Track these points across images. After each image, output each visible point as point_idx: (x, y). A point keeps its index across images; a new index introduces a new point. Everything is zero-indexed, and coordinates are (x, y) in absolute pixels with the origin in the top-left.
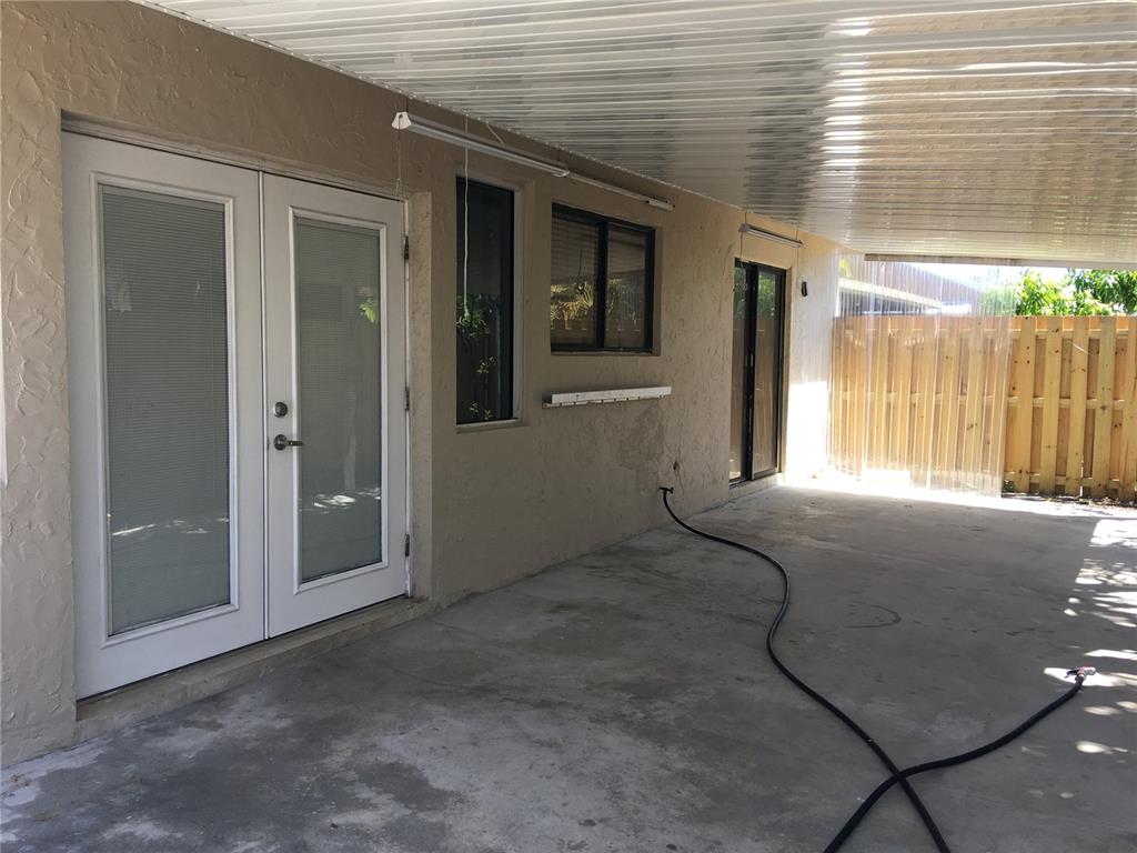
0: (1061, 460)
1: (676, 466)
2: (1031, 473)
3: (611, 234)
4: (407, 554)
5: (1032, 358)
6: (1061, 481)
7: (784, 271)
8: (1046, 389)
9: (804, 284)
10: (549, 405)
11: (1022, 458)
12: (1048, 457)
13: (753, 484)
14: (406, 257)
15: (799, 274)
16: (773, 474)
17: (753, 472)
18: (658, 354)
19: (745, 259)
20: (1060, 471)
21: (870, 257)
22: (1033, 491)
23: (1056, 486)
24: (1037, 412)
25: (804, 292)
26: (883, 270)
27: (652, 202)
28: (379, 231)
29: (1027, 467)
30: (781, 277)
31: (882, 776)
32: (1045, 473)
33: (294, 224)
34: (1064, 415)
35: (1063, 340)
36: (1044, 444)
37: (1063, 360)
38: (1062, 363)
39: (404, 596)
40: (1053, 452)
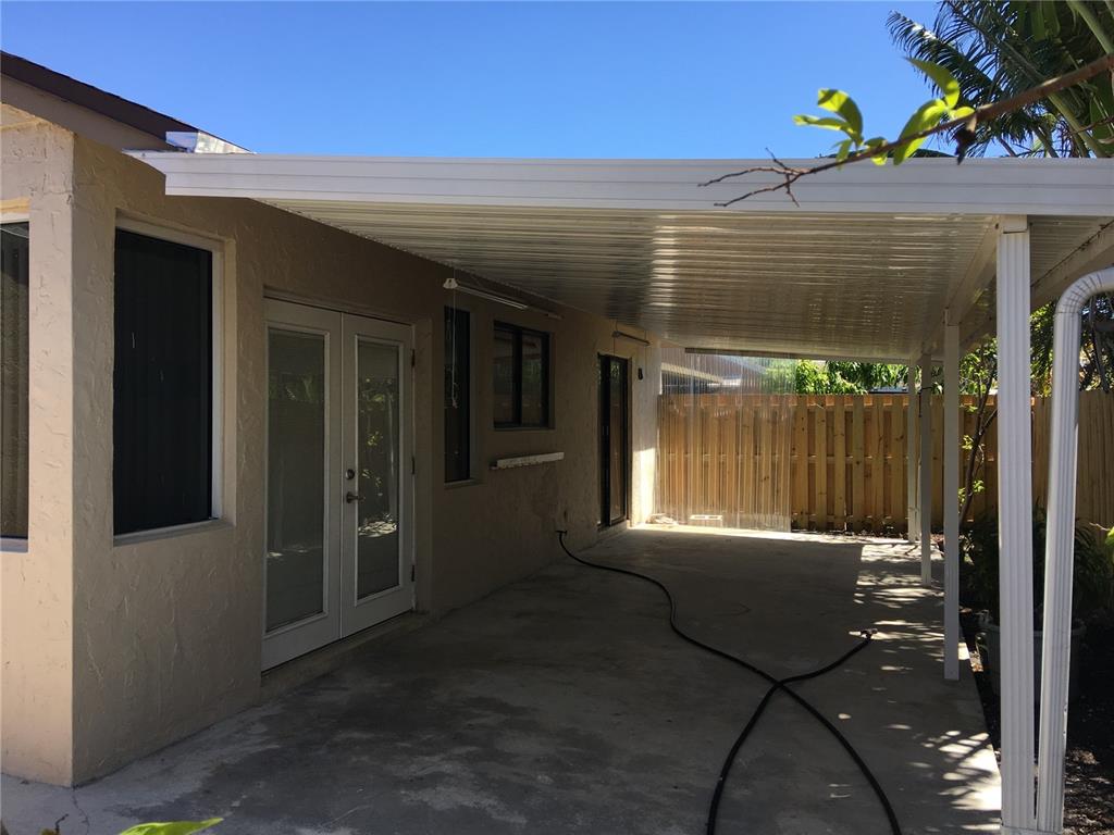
0: (830, 503)
1: (565, 514)
2: (809, 513)
3: (525, 338)
4: (413, 580)
5: (806, 426)
6: (831, 519)
7: (626, 361)
8: (817, 450)
9: (640, 370)
10: (494, 468)
11: (803, 504)
12: (821, 500)
13: (612, 528)
14: (413, 364)
15: (637, 361)
16: (623, 521)
17: (612, 519)
18: (553, 428)
19: (603, 353)
20: (830, 511)
21: (689, 350)
22: (810, 528)
23: (828, 523)
24: (811, 466)
25: (641, 377)
26: (699, 360)
27: (550, 315)
28: (398, 347)
29: (806, 508)
30: (625, 364)
31: (770, 686)
32: (819, 514)
33: (359, 346)
34: (830, 469)
35: (827, 413)
36: (817, 492)
37: (827, 427)
38: (827, 431)
39: (411, 611)
40: (824, 497)
